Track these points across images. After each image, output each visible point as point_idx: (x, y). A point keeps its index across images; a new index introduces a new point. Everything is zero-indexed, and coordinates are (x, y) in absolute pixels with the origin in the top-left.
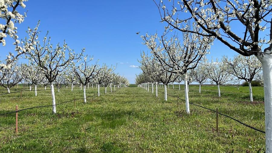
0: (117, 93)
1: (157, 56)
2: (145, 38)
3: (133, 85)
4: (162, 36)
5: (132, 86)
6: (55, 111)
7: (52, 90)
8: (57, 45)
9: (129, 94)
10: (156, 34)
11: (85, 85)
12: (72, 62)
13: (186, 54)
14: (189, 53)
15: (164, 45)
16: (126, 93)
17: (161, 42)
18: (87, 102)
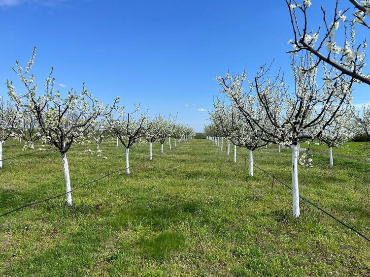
0: (178, 154)
1: (245, 114)
2: (224, 80)
3: (201, 134)
4: (256, 78)
5: (199, 137)
6: (70, 200)
7: (65, 167)
8: (68, 92)
9: (194, 155)
10: (244, 74)
11: (128, 147)
12: (95, 121)
13: (299, 111)
14: (303, 109)
15: (258, 94)
16: (189, 153)
17: (254, 89)
18: (131, 173)
